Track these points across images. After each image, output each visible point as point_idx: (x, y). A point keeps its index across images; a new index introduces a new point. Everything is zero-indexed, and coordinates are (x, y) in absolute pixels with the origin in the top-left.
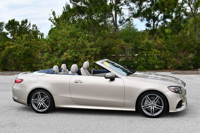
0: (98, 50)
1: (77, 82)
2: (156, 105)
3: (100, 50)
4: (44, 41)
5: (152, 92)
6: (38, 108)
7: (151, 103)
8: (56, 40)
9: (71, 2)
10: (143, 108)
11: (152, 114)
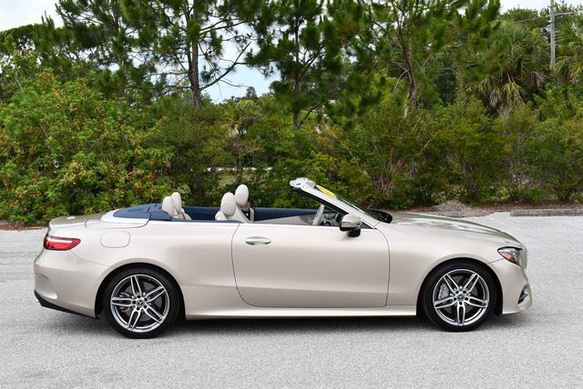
0: (166, 155)
1: (252, 244)
2: (470, 298)
3: (172, 154)
5: (458, 264)
6: (132, 323)
7: (457, 292)
8: (36, 123)
9: (59, 11)
10: (437, 306)
11: (461, 322)
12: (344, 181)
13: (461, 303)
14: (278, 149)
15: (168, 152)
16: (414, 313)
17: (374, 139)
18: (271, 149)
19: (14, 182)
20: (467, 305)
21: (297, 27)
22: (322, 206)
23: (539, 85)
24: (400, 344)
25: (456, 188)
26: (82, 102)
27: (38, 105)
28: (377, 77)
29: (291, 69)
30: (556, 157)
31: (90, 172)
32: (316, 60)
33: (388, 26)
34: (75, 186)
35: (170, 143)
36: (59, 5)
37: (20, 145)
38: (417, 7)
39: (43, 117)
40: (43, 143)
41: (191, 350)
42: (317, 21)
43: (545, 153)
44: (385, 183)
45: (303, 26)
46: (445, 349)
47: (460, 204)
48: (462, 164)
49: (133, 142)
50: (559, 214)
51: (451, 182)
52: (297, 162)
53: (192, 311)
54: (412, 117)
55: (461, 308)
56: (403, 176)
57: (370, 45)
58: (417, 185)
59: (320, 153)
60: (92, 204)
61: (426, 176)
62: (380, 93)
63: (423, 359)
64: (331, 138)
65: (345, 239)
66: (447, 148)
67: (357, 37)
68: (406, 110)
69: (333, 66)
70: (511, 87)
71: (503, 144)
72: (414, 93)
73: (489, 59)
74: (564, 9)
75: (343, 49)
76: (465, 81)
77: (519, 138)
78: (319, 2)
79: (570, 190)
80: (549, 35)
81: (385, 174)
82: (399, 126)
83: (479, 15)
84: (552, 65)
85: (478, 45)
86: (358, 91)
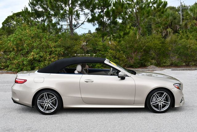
1: (87, 82)
2: (163, 101)
3: (64, 50)
4: (9, 41)
5: (160, 89)
6: (45, 109)
7: (159, 99)
8: (21, 40)
9: (29, 5)
10: (152, 104)
11: (160, 110)
12: (118, 58)
13: (160, 103)
14: (97, 48)
15: (62, 49)
16: (144, 107)
17: (128, 46)
18: (95, 49)
19: (14, 58)
20: (162, 104)
21: (103, 10)
22: (112, 69)
23: (178, 29)
24: (139, 118)
25: (153, 61)
26: (35, 34)
27: (22, 34)
28: (128, 27)
29: (101, 24)
30: (185, 52)
31: (37, 56)
32: (109, 21)
33: (132, 10)
34: (33, 60)
35: (63, 46)
36: (29, 3)
37: (16, 47)
38: (141, 4)
39: (23, 38)
40: (23, 46)
42: (110, 9)
43: (182, 50)
44: (131, 59)
45: (105, 10)
46: (155, 120)
47: (155, 66)
48: (155, 54)
49: (51, 46)
50: (187, 70)
51: (152, 59)
52: (103, 53)
53: (66, 105)
54: (140, 39)
55: (160, 105)
56: (137, 57)
57: (126, 16)
58: (141, 60)
59: (110, 50)
60: (38, 66)
61: (144, 57)
62: (129, 31)
63: (148, 125)
64: (114, 45)
65: (120, 80)
66: (151, 49)
67: (122, 14)
68: (138, 36)
69: (115, 23)
70: (169, 30)
71: (168, 48)
72: (140, 31)
73: (163, 21)
74: (185, 6)
75: (118, 17)
76: (156, 27)
77: (174, 45)
78: (110, 2)
79: (190, 62)
80: (180, 14)
81: (131, 57)
82: (135, 41)
83: (161, 6)
84: (181, 23)
85: (160, 16)
86: (122, 30)
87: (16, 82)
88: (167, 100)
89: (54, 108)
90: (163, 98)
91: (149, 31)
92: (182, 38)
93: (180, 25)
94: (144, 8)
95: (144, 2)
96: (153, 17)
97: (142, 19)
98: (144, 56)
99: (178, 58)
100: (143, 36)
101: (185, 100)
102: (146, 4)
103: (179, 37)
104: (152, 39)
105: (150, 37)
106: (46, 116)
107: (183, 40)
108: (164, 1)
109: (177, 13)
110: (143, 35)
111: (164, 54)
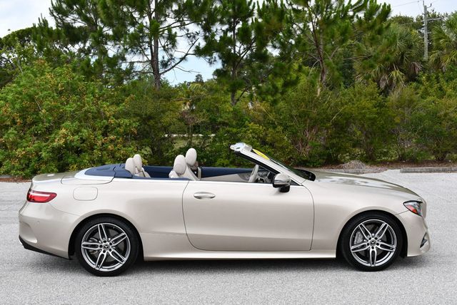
0: (133, 124)
1: (199, 198)
2: (380, 243)
3: (138, 124)
4: (2, 102)
5: (371, 215)
6: (99, 263)
7: (370, 239)
8: (32, 99)
9: (52, 13)
10: (353, 250)
11: (373, 264)
12: (271, 144)
13: (373, 248)
14: (219, 120)
15: (134, 122)
16: (334, 256)
17: (294, 112)
18: (215, 120)
19: (15, 145)
20: (378, 249)
21: (234, 27)
22: (257, 166)
23: (417, 72)
25: (357, 150)
26: (68, 83)
27: (34, 85)
28: (296, 66)
29: (229, 59)
30: (435, 127)
31: (76, 137)
32: (249, 52)
33: (305, 25)
34: (64, 148)
35: (136, 115)
36: (51, 9)
37: (20, 116)
38: (326, 11)
39: (38, 94)
40: (38, 114)
41: (148, 288)
42: (250, 22)
43: (427, 123)
44: (303, 146)
45: (239, 26)
46: (361, 287)
47: (360, 163)
48: (362, 132)
49: (108, 114)
50: (439, 171)
51: (354, 146)
52: (235, 130)
53: (149, 254)
54: (323, 95)
55: (373, 252)
56: (316, 141)
57: (291, 40)
58: (327, 149)
59: (252, 123)
60: (76, 162)
61: (334, 141)
62: (297, 78)
64: (260, 111)
65: (276, 194)
66: (351, 120)
67: (281, 34)
68: (319, 90)
69: (263, 57)
70: (396, 73)
71: (394, 117)
72: (325, 78)
73: (382, 51)
74: (434, 16)
75: (270, 44)
76: (364, 68)
77: (407, 112)
78: (251, 7)
79: (446, 152)
80: (423, 35)
81: (302, 140)
82: (314, 102)
83: (375, 17)
84: (425, 57)
85: (373, 41)
86: (281, 76)
87: (30, 199)
88: (389, 241)
89: (121, 259)
90: (379, 235)
91: (346, 78)
92: (426, 94)
93: (423, 63)
94: (334, 22)
95: (334, 6)
96: (356, 42)
97: (329, 46)
98: (334, 138)
99: (417, 143)
100: (331, 89)
101: (433, 241)
102: (338, 12)
103: (420, 92)
104: (355, 96)
105: (349, 91)
106: (101, 278)
107: (429, 99)
108: (383, 4)
109: (415, 32)
110: (332, 86)
111: (383, 132)
